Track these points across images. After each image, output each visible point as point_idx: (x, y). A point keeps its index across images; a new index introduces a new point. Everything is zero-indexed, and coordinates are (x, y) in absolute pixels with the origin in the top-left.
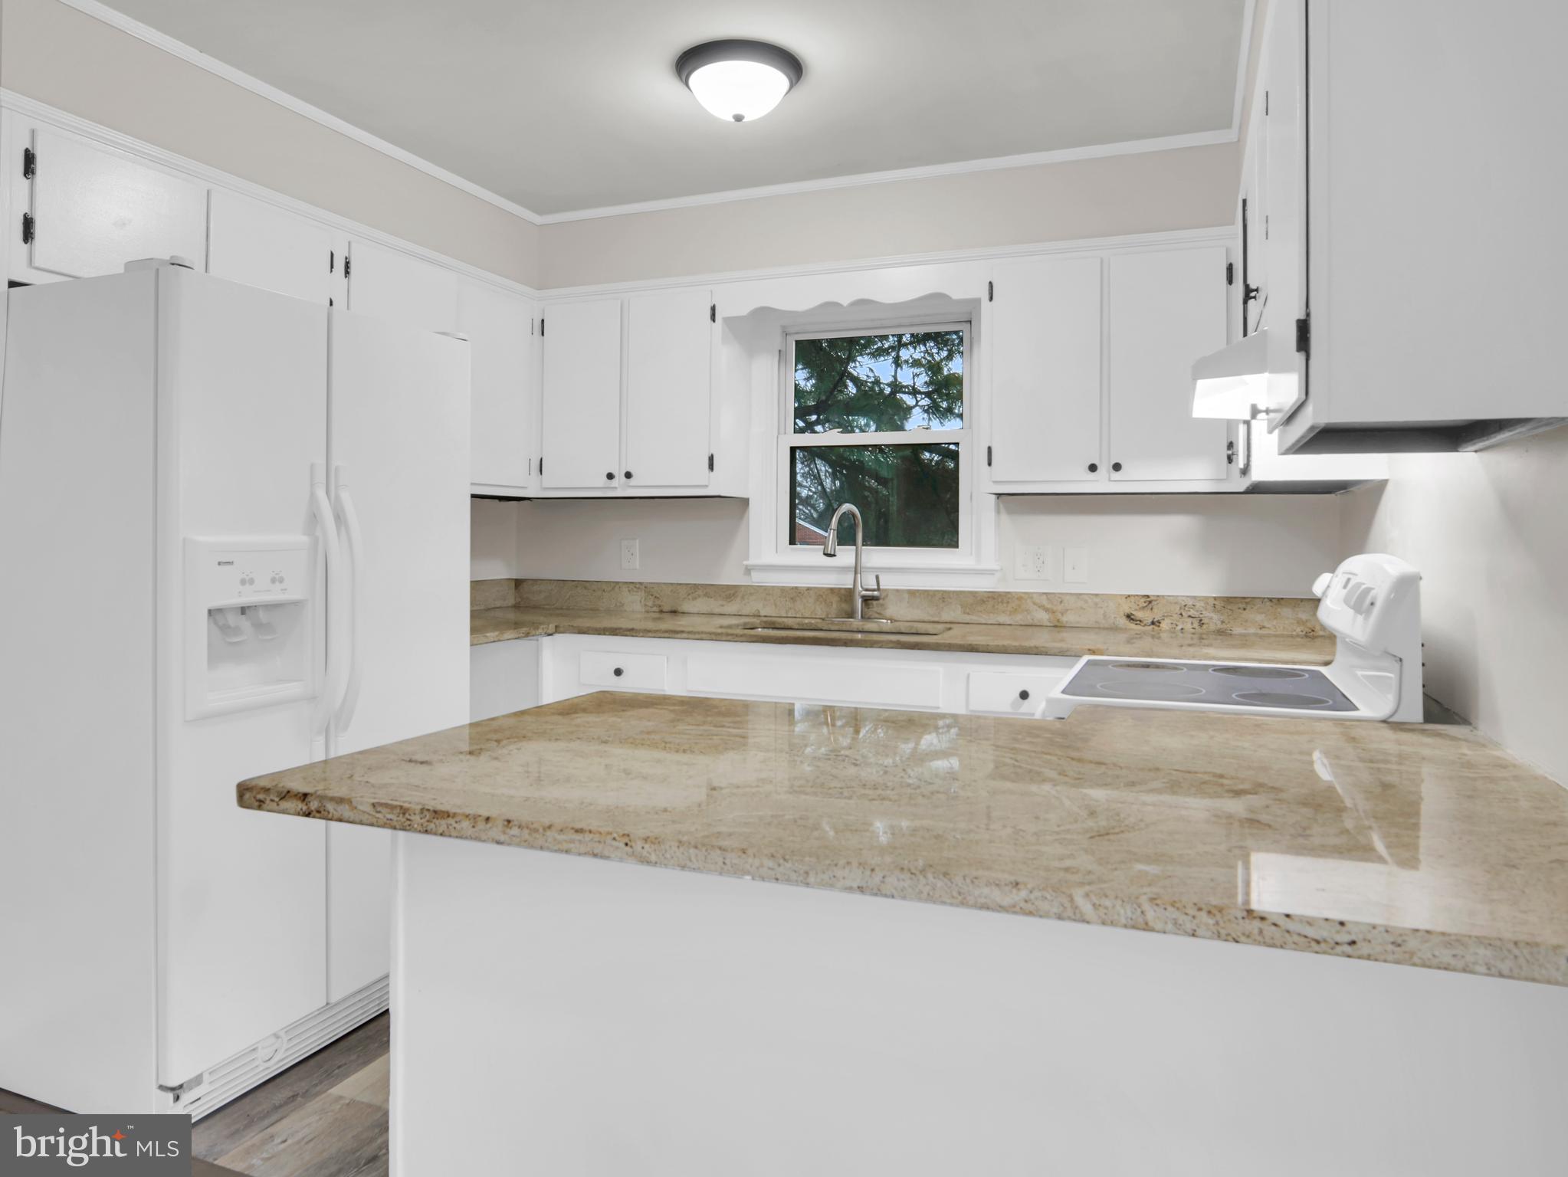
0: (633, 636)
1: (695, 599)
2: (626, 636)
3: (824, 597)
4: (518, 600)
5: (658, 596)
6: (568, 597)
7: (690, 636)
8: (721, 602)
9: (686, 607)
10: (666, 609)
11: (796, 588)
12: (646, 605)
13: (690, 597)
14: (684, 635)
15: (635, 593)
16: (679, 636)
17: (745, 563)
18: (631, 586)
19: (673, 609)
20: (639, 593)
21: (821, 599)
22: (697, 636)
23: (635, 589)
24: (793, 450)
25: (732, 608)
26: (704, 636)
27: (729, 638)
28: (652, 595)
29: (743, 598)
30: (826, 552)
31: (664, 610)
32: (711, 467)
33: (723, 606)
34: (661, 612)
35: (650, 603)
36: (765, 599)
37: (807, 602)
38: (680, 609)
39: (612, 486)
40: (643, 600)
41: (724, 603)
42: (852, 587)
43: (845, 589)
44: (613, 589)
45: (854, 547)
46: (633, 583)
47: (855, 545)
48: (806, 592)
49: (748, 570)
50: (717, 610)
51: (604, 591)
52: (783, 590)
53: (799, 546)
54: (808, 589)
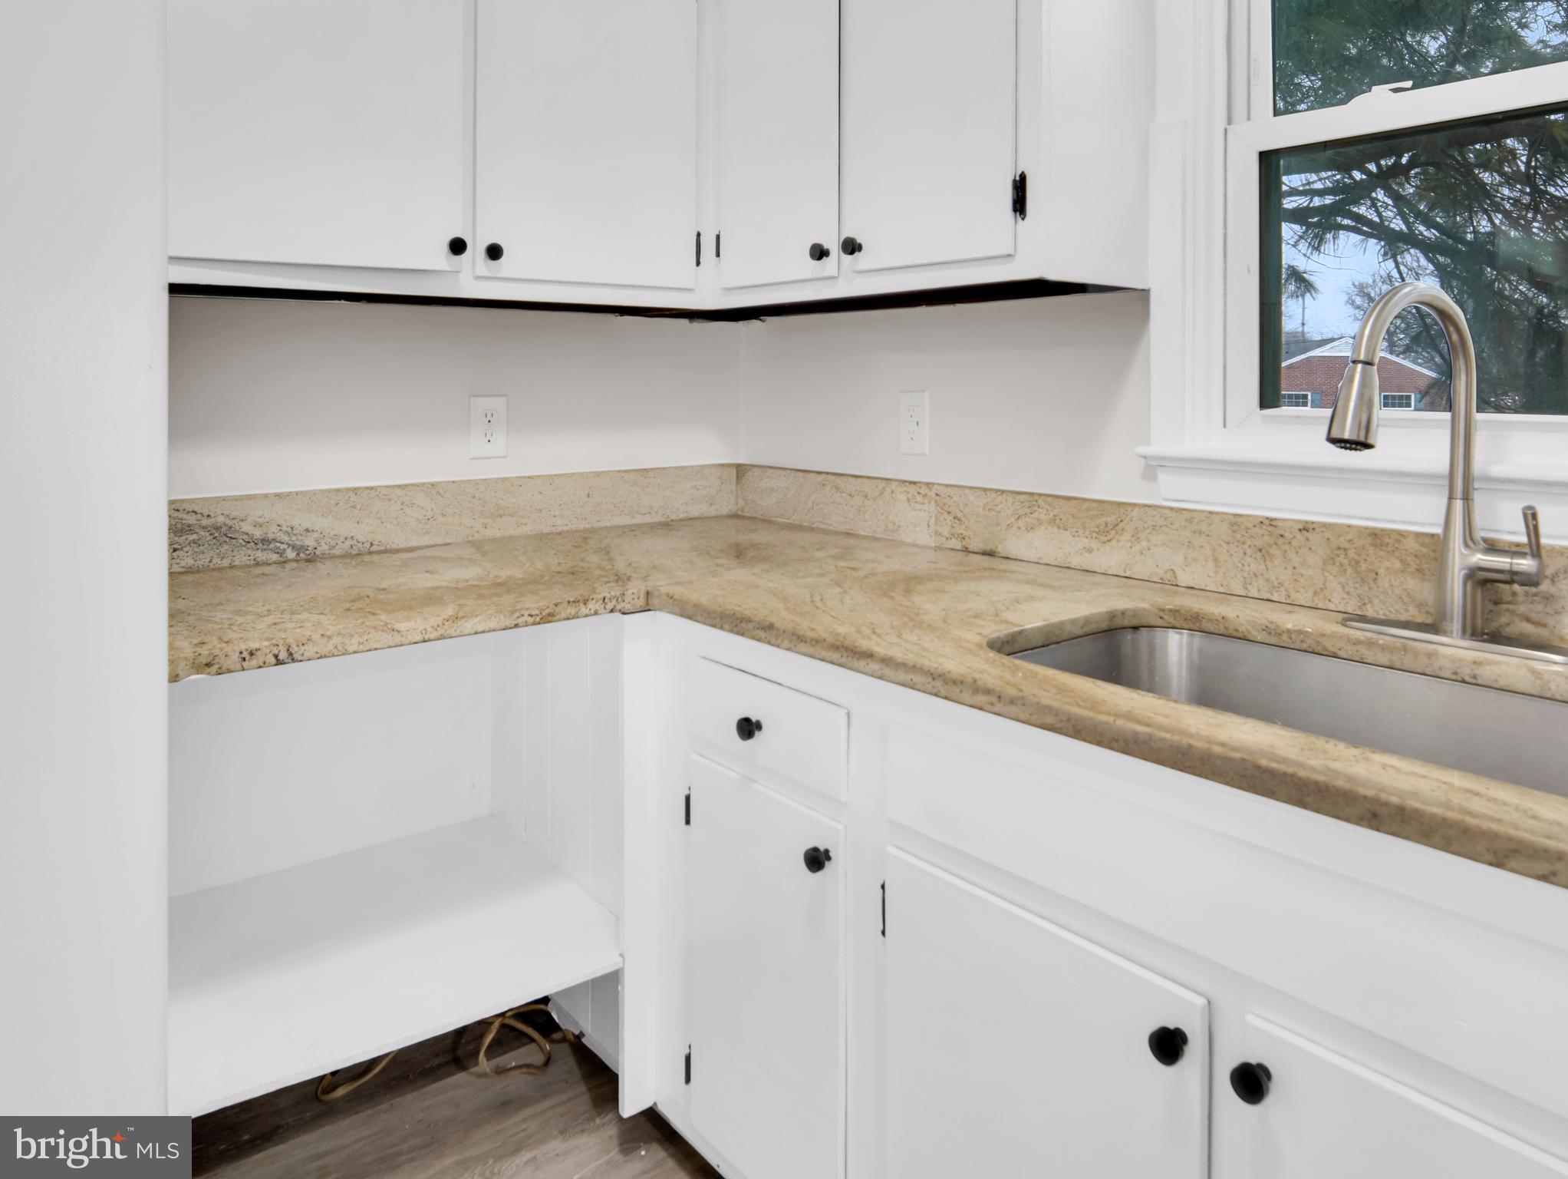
0: (769, 643)
1: (1031, 528)
2: (759, 640)
3: (1351, 554)
4: (741, 503)
5: (959, 514)
6: (810, 504)
7: (887, 672)
8: (1085, 542)
9: (1014, 544)
10: (976, 544)
11: (1271, 522)
12: (937, 533)
13: (1021, 523)
14: (874, 666)
15: (918, 506)
16: (862, 664)
17: (1142, 450)
18: (912, 489)
19: (988, 548)
20: (926, 507)
21: (1341, 559)
22: (902, 676)
23: (919, 498)
24: (1270, 163)
25: (1110, 558)
26: (918, 679)
27: (981, 699)
28: (949, 513)
29: (1136, 537)
30: (1335, 434)
31: (971, 548)
32: (1019, 205)
33: (1090, 551)
34: (966, 550)
35: (945, 531)
36: (1190, 544)
37: (1303, 563)
38: (1001, 549)
39: (826, 274)
40: (932, 523)
41: (1094, 544)
42: (1438, 530)
43: (1418, 535)
44: (881, 493)
45: (1447, 415)
46: (915, 483)
47: (1450, 407)
48: (1299, 536)
49: (1152, 467)
50: (1076, 561)
51: (866, 496)
52: (1235, 522)
53: (1285, 410)
54: (1306, 528)
